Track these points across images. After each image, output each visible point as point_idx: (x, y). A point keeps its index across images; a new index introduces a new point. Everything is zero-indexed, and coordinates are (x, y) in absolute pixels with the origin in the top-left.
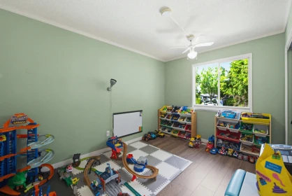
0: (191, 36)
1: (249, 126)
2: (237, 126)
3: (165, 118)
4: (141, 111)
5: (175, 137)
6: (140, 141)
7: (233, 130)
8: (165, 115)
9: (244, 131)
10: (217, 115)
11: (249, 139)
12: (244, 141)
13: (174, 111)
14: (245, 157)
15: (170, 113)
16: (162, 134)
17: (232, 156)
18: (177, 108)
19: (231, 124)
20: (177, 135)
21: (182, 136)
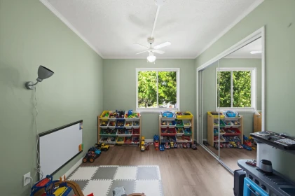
0: (153, 39)
1: (180, 122)
2: (173, 123)
3: (108, 126)
4: (81, 122)
5: (120, 145)
6: (81, 165)
7: (171, 126)
8: (106, 122)
9: (179, 126)
10: (160, 116)
11: (181, 131)
12: (178, 134)
13: (121, 116)
14: (181, 145)
15: (114, 119)
16: (107, 147)
17: (175, 148)
18: (122, 113)
19: (169, 121)
20: (122, 142)
21: (128, 142)
